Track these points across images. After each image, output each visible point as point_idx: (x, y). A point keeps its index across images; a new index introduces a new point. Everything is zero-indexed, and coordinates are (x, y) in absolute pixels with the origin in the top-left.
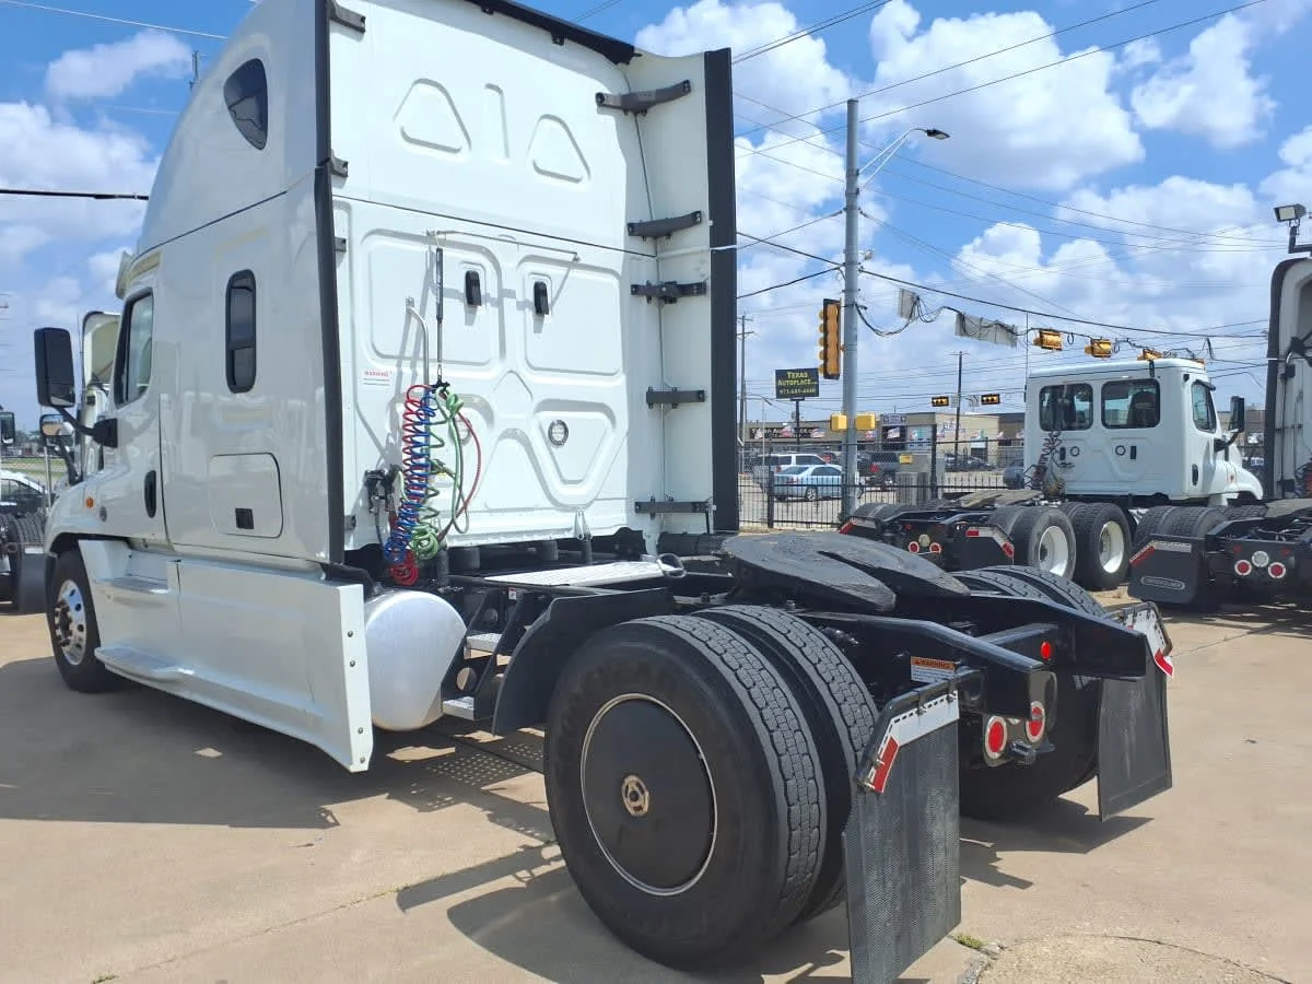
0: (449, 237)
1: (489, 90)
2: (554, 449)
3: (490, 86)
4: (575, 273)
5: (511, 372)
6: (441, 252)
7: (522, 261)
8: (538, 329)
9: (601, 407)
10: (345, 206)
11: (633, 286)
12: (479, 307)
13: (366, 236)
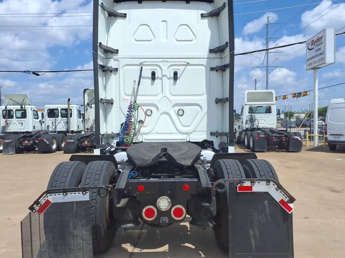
0: (145, 63)
1: (163, 22)
2: (179, 117)
3: (163, 21)
4: (188, 67)
5: (164, 96)
6: (142, 68)
7: (169, 67)
8: (174, 84)
9: (197, 105)
10: (118, 60)
11: (211, 68)
12: (156, 80)
13: (123, 67)
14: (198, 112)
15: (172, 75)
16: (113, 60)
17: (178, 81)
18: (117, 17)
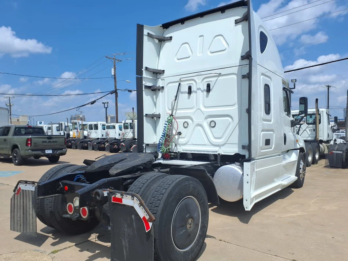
0: (182, 79)
1: (200, 37)
2: (212, 129)
4: (220, 78)
5: (198, 109)
6: (180, 84)
7: (203, 80)
8: (207, 96)
9: (228, 116)
10: (164, 79)
11: (243, 76)
12: (192, 94)
13: (167, 84)
14: (230, 124)
15: (206, 88)
16: (161, 80)
17: (211, 93)
18: (165, 41)
